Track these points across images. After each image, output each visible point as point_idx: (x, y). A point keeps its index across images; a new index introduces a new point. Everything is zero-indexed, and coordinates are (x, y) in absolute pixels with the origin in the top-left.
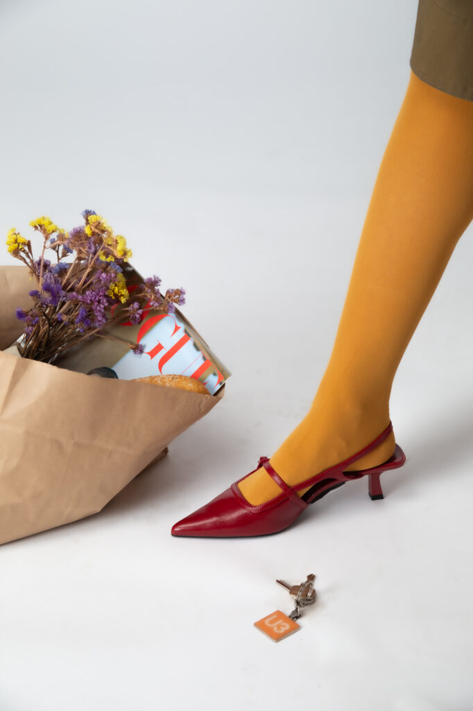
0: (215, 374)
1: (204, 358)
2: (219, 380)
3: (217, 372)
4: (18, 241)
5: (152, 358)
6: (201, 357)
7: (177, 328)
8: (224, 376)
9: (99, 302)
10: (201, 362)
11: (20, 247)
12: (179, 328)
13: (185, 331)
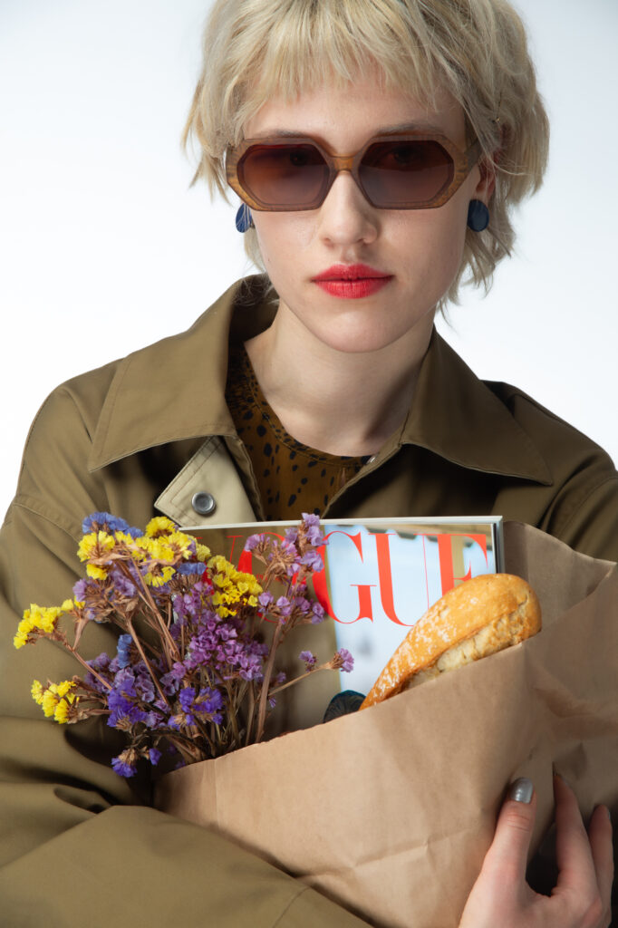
0: (469, 545)
1: (432, 539)
2: (482, 547)
3: (469, 539)
4: (61, 695)
5: (370, 617)
6: (427, 542)
7: (357, 540)
8: (482, 532)
9: (220, 641)
10: (434, 549)
11: (71, 700)
12: (359, 536)
13: (372, 531)
